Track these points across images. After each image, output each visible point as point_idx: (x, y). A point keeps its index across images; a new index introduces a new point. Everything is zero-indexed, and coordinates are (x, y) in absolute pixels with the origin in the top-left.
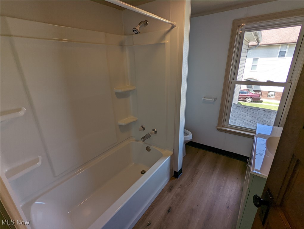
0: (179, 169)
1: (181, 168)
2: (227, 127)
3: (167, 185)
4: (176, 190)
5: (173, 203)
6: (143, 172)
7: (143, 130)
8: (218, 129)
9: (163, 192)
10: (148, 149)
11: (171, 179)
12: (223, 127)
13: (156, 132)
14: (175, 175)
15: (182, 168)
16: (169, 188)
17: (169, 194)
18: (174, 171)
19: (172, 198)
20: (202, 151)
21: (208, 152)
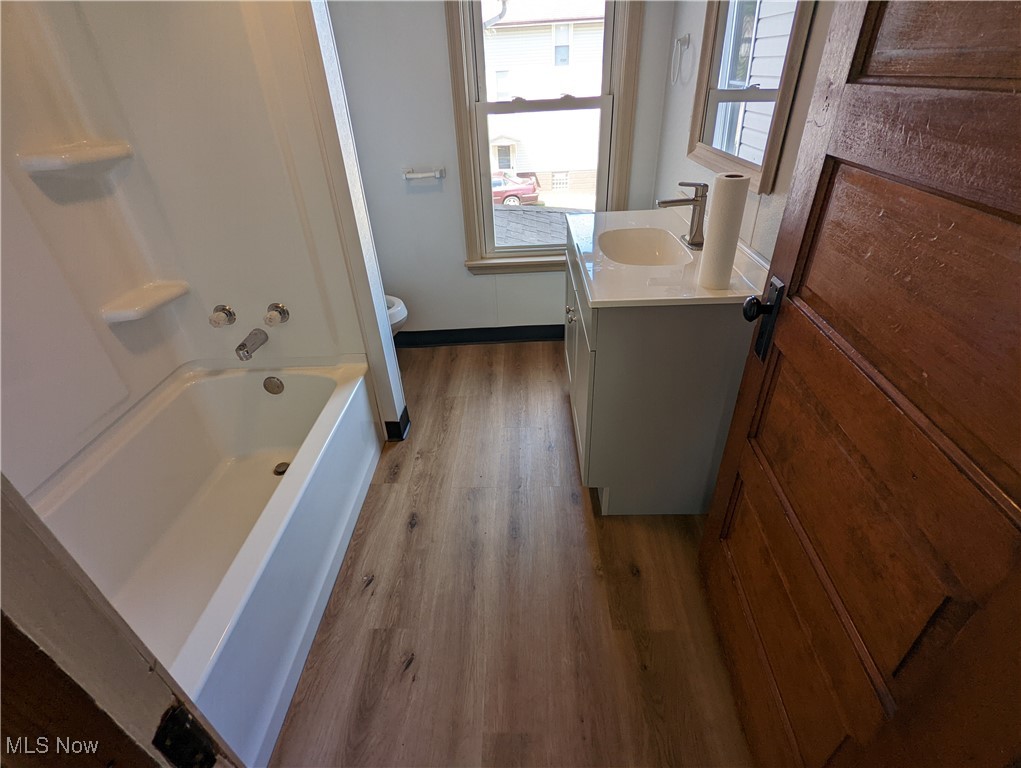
0: (399, 413)
1: (403, 407)
2: (492, 255)
3: (379, 468)
4: (412, 468)
5: (415, 501)
6: (281, 471)
7: (231, 323)
8: (471, 269)
9: (373, 489)
10: (273, 386)
11: (384, 449)
12: (482, 258)
13: (284, 313)
14: (393, 433)
15: (406, 408)
16: (391, 472)
17: (396, 486)
18: (387, 423)
19: (409, 492)
20: (443, 350)
21: (460, 347)
